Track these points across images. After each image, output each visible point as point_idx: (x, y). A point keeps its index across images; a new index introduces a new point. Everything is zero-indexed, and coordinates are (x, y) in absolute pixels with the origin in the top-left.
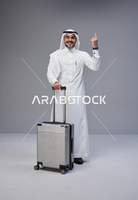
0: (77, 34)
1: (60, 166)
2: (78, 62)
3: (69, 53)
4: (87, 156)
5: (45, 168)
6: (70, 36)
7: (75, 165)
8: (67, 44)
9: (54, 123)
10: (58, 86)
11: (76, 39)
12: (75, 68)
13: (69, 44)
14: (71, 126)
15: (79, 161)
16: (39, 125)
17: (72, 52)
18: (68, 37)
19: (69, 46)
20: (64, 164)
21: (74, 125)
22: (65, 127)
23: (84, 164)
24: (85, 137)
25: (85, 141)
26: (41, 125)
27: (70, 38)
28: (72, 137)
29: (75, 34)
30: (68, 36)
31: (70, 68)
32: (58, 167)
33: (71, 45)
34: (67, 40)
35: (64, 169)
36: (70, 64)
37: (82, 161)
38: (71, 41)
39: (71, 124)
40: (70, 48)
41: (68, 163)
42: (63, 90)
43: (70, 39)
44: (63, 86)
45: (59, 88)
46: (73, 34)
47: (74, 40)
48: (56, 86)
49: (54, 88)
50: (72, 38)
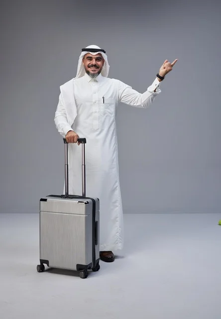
0: (105, 52)
1: (78, 266)
2: (107, 98)
3: (92, 83)
4: (120, 248)
5: (53, 270)
6: (93, 57)
7: (101, 263)
8: (89, 69)
9: (67, 196)
10: (73, 137)
11: (103, 61)
12: (102, 107)
14: (94, 201)
15: (108, 257)
16: (42, 200)
17: (97, 82)
18: (90, 59)
19: (92, 72)
20: (84, 263)
22: (85, 203)
23: (116, 260)
24: (118, 219)
25: (118, 224)
26: (45, 200)
27: (94, 60)
28: (96, 220)
29: (102, 53)
30: (91, 56)
31: (95, 109)
32: (75, 268)
33: (95, 71)
34: (88, 62)
35: (84, 271)
36: (94, 101)
37: (112, 257)
38: (95, 66)
39: (95, 198)
40: (93, 76)
41: (91, 261)
42: (81, 144)
43: (94, 62)
44: (81, 137)
45: (75, 141)
46: (98, 53)
47: (99, 63)
48: (70, 137)
49: (67, 140)
50: (97, 59)
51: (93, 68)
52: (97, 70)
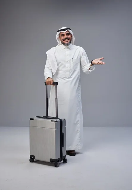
0: (71, 30)
1: (51, 159)
2: (75, 58)
3: (66, 49)
5: (38, 162)
6: (65, 33)
8: (64, 41)
9: (47, 117)
10: (50, 82)
11: (71, 35)
12: (72, 64)
13: (66, 41)
14: (61, 121)
15: (72, 153)
16: (31, 119)
17: (69, 48)
18: (63, 35)
19: (66, 43)
20: (55, 158)
21: (65, 120)
22: (55, 122)
24: (79, 131)
25: (78, 134)
26: (33, 119)
27: (65, 35)
28: (63, 132)
29: (69, 30)
31: (68, 65)
32: (49, 161)
33: (68, 41)
35: (55, 163)
36: (67, 60)
37: (74, 153)
38: (67, 38)
39: (62, 118)
40: (67, 45)
41: (59, 157)
42: (55, 86)
43: (66, 36)
44: (55, 81)
45: (51, 84)
46: (66, 31)
50: (67, 34)
51: (66, 40)
52: (69, 41)
